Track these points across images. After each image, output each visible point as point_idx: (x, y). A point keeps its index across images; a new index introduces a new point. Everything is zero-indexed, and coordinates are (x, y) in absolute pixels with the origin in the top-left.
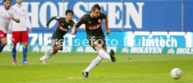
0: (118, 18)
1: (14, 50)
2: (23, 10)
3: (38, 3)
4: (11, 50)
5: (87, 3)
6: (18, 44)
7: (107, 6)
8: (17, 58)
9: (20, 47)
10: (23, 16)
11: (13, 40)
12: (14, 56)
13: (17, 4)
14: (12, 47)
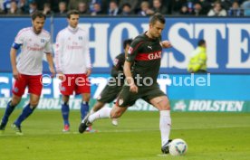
0: (246, 51)
1: (66, 107)
2: (80, 38)
3: (106, 26)
4: (60, 107)
5: (191, 25)
6: (71, 97)
7: (227, 30)
8: (70, 120)
9: (75, 102)
10: (80, 47)
11: (64, 89)
12: (66, 118)
13: (69, 27)
14: (63, 103)
